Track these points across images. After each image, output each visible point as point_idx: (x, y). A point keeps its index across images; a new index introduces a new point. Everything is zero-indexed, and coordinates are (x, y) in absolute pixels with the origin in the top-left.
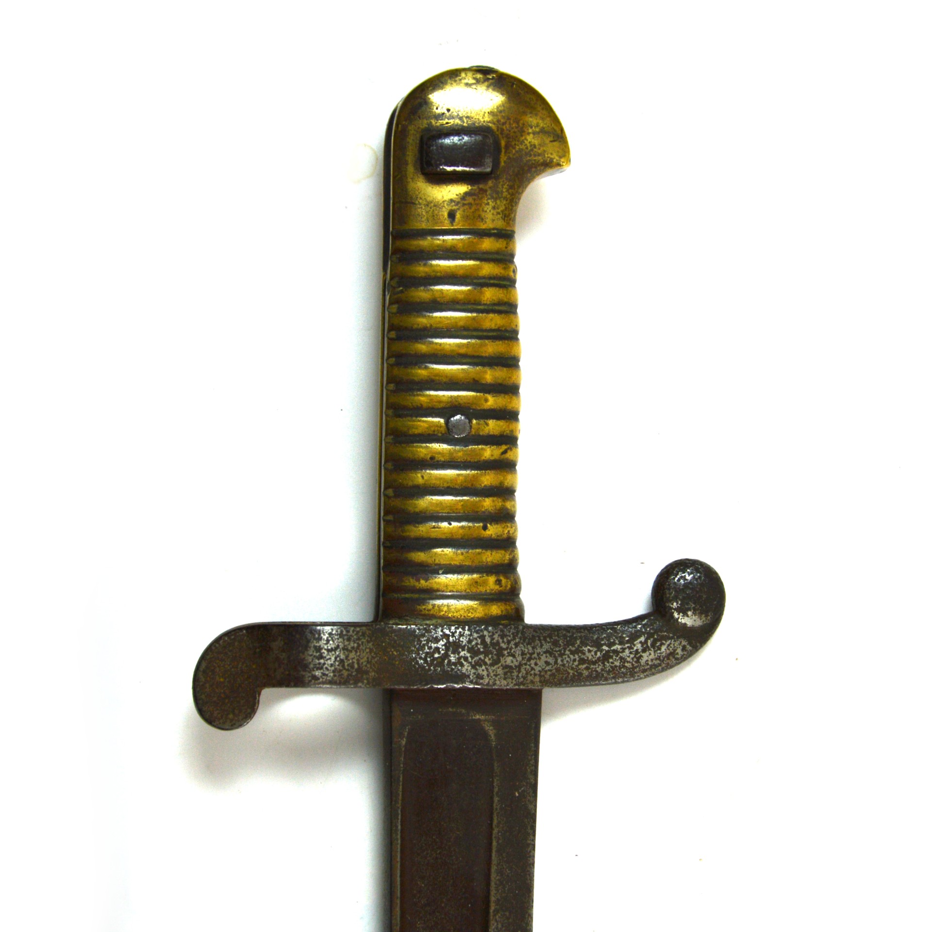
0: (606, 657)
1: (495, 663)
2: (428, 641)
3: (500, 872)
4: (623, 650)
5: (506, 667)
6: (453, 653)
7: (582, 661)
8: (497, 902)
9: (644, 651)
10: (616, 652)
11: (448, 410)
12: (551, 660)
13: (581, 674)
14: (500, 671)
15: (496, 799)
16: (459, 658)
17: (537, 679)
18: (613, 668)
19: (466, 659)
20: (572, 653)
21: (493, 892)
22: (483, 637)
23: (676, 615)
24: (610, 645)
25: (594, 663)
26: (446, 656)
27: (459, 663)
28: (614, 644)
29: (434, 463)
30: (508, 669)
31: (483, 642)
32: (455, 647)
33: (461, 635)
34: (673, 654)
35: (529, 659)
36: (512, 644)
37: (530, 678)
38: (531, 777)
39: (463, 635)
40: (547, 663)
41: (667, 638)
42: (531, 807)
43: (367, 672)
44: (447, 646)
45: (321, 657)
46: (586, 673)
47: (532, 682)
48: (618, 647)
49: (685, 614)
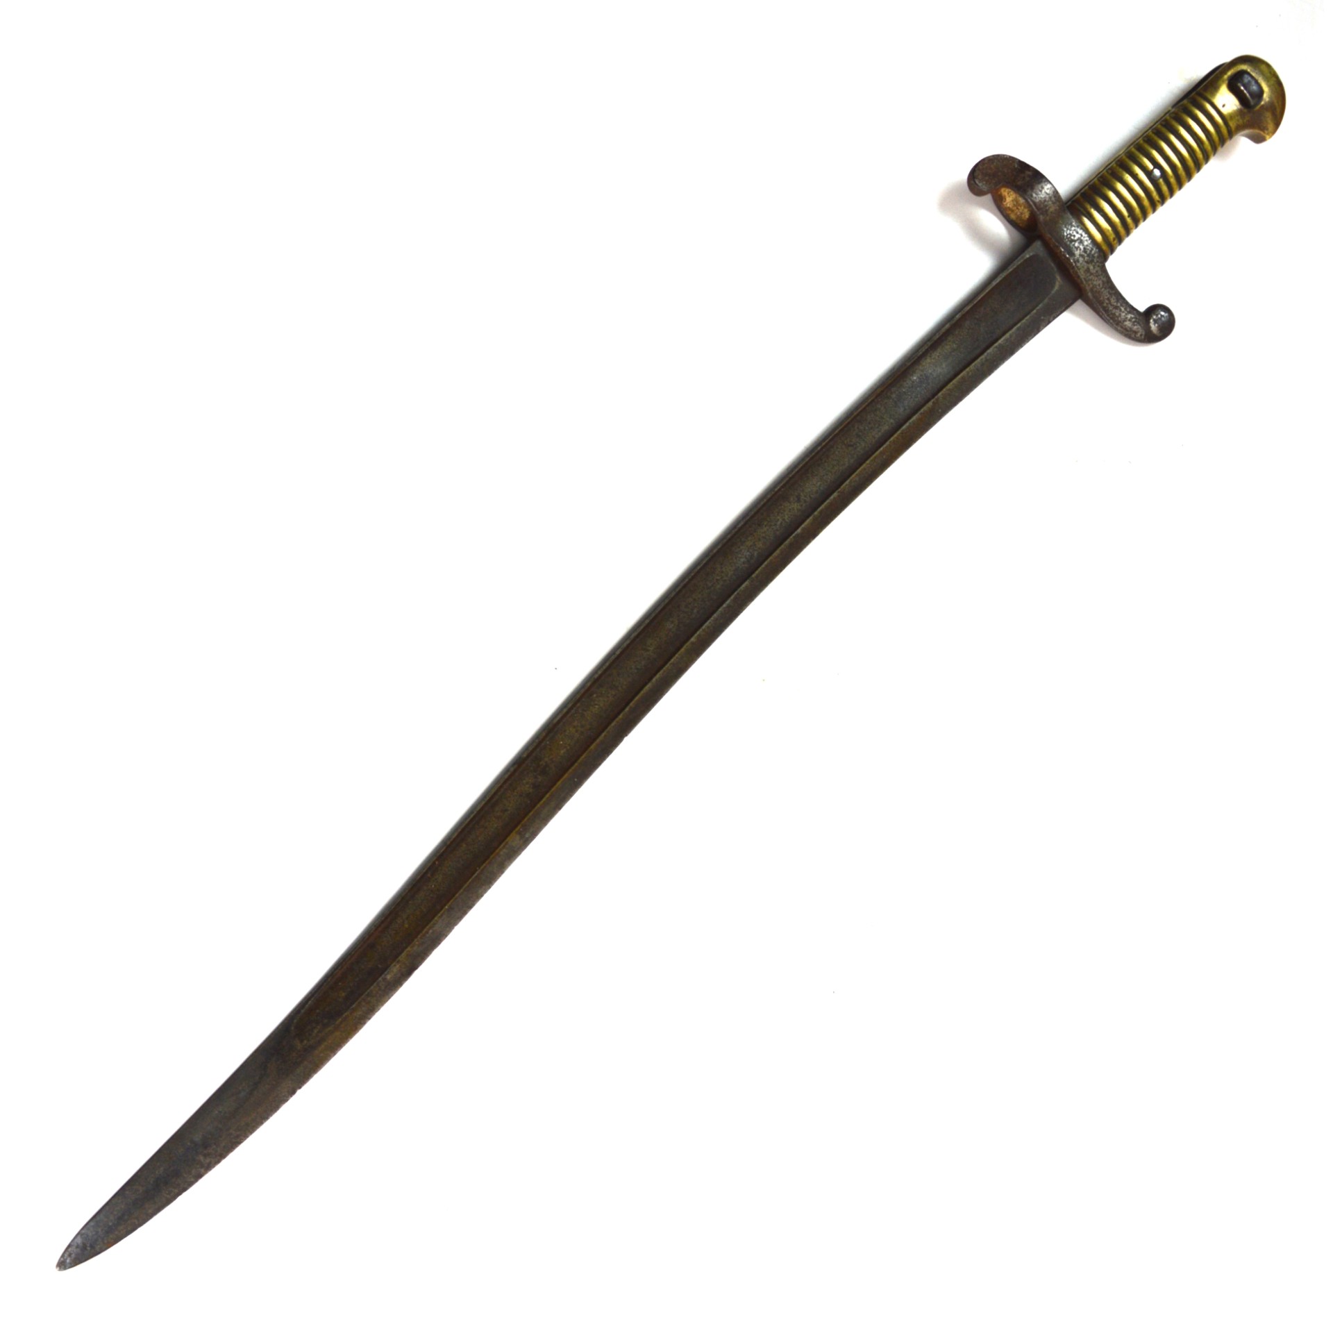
0: (1116, 308)
1: (1087, 262)
2: (1075, 230)
3: (1011, 336)
4: (1123, 312)
5: (1088, 268)
6: (1079, 243)
7: (1108, 299)
8: (1000, 345)
9: (1130, 320)
10: (1121, 310)
11: (1157, 165)
12: (1101, 286)
13: (1103, 303)
14: (1086, 267)
15: (1035, 311)
16: (1079, 247)
17: (1091, 286)
18: (1114, 314)
19: (1080, 249)
20: (1109, 292)
21: (1002, 339)
22: (1092, 249)
23: (1151, 321)
24: (1121, 305)
25: (1111, 305)
26: (1075, 241)
27: (1077, 248)
28: (1123, 306)
29: (1135, 177)
30: (1088, 270)
31: (1091, 251)
32: (1081, 242)
33: (1087, 240)
34: (1136, 332)
35: (1097, 276)
36: (1097, 264)
37: (1090, 282)
38: (1052, 318)
39: (1087, 241)
40: (1099, 285)
41: (1140, 325)
42: (1042, 327)
43: (1047, 215)
44: (1079, 239)
45: (1041, 191)
46: (1105, 305)
47: (1089, 285)
48: (1123, 309)
49: (1155, 324)
